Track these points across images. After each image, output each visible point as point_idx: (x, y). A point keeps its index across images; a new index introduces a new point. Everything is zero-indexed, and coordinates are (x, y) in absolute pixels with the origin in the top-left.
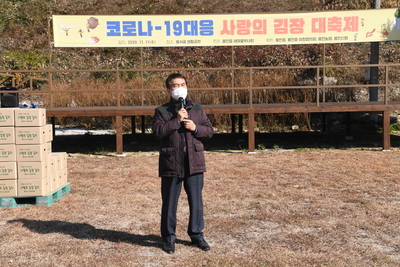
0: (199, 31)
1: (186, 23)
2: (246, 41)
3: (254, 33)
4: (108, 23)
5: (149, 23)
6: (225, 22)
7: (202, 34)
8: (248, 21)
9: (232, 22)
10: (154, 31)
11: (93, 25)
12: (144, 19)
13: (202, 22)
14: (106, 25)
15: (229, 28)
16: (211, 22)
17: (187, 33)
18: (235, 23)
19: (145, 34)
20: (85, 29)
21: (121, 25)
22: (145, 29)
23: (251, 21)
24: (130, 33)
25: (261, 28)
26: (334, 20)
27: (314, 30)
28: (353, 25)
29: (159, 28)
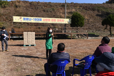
2: (47, 22)
4: (23, 18)
6: (44, 19)
7: (40, 21)
8: (47, 19)
10: (31, 20)
11: (21, 18)
16: (41, 19)
17: (37, 20)
20: (19, 19)
21: (26, 18)
22: (30, 19)
24: (27, 20)
25: (49, 20)
26: (60, 20)
27: (57, 21)
28: (63, 21)
29: (32, 19)
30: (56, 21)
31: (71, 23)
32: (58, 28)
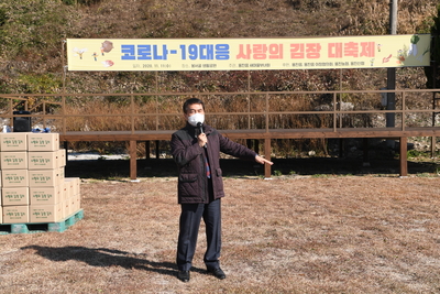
0: (215, 55)
1: (202, 47)
2: (262, 65)
3: (271, 57)
4: (123, 46)
5: (165, 46)
6: (241, 46)
7: (218, 58)
8: (265, 45)
9: (248, 46)
10: (169, 55)
11: (108, 48)
12: (159, 43)
13: (217, 46)
14: (120, 49)
15: (245, 53)
16: (227, 47)
17: (202, 57)
18: (252, 48)
19: (160, 58)
20: (99, 53)
21: (136, 49)
22: (160, 53)
23: (268, 46)
24: (144, 58)
25: (277, 53)
26: (351, 45)
27: (331, 55)
28: (369, 51)
29: (174, 52)
30: (324, 52)
31: (428, 64)
32: (355, 99)
